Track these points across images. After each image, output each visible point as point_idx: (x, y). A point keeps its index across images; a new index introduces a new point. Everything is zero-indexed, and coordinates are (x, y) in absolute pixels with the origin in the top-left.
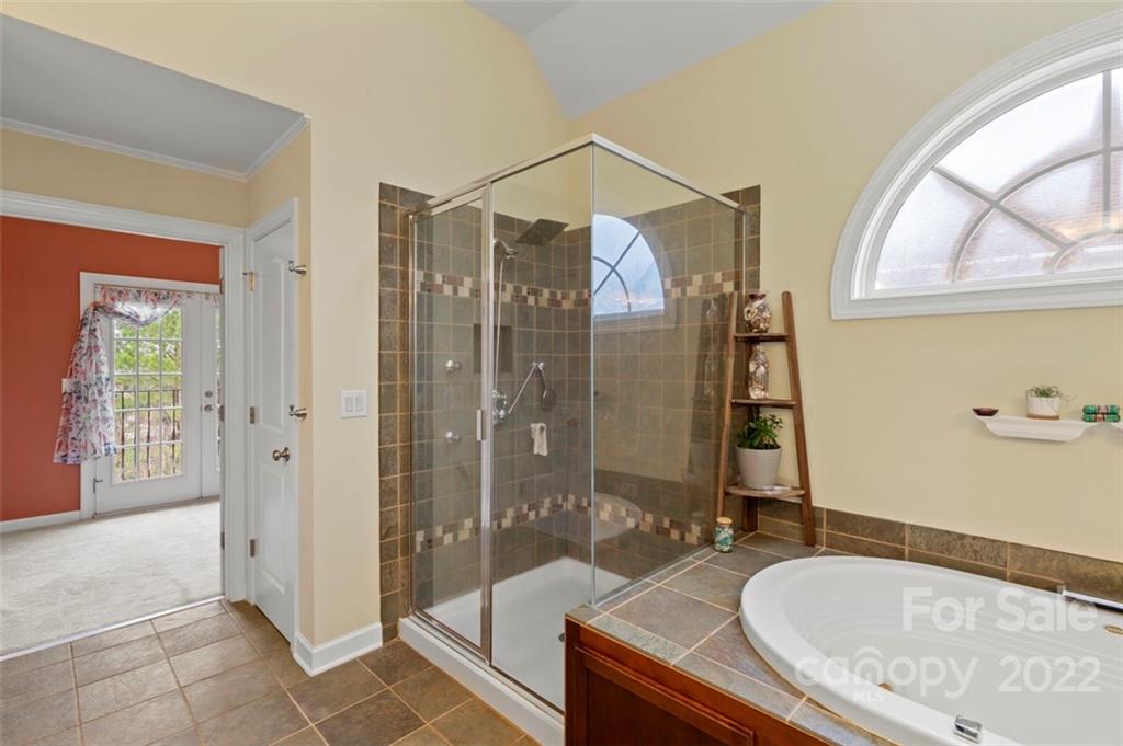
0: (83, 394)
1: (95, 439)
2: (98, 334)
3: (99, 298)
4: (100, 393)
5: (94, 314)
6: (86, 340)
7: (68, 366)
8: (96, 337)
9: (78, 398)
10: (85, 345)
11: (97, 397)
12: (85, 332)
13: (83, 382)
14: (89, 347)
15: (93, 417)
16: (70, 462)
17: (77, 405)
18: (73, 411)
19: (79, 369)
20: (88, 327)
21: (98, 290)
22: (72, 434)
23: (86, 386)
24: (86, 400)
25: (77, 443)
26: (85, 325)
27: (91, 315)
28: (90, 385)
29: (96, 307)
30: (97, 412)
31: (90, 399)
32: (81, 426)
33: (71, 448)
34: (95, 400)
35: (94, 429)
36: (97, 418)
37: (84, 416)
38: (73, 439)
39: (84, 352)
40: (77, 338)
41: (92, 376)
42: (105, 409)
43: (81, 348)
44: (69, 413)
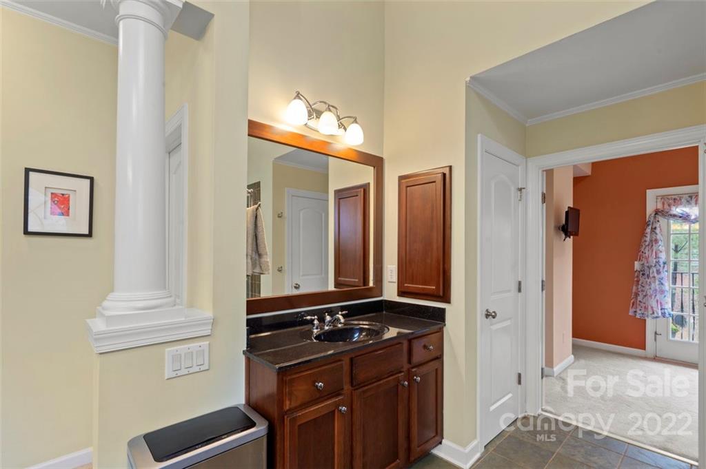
0: (647, 273)
1: (654, 304)
2: (658, 231)
3: (660, 206)
4: (659, 273)
5: (655, 217)
6: (648, 236)
7: (637, 253)
8: (656, 234)
9: (643, 274)
10: (648, 239)
11: (656, 275)
12: (648, 230)
13: (646, 264)
14: (651, 241)
15: (652, 289)
16: (638, 316)
17: (642, 279)
18: (640, 283)
19: (644, 255)
20: (650, 227)
21: (659, 200)
22: (640, 298)
23: (648, 267)
24: (648, 276)
25: (642, 304)
26: (648, 225)
27: (652, 218)
28: (651, 266)
29: (657, 212)
30: (655, 285)
31: (651, 276)
32: (644, 294)
33: (639, 308)
34: (654, 277)
35: (653, 297)
36: (656, 290)
37: (647, 287)
38: (640, 301)
39: (647, 243)
40: (643, 234)
41: (653, 261)
42: (662, 284)
43: (645, 241)
44: (638, 284)
